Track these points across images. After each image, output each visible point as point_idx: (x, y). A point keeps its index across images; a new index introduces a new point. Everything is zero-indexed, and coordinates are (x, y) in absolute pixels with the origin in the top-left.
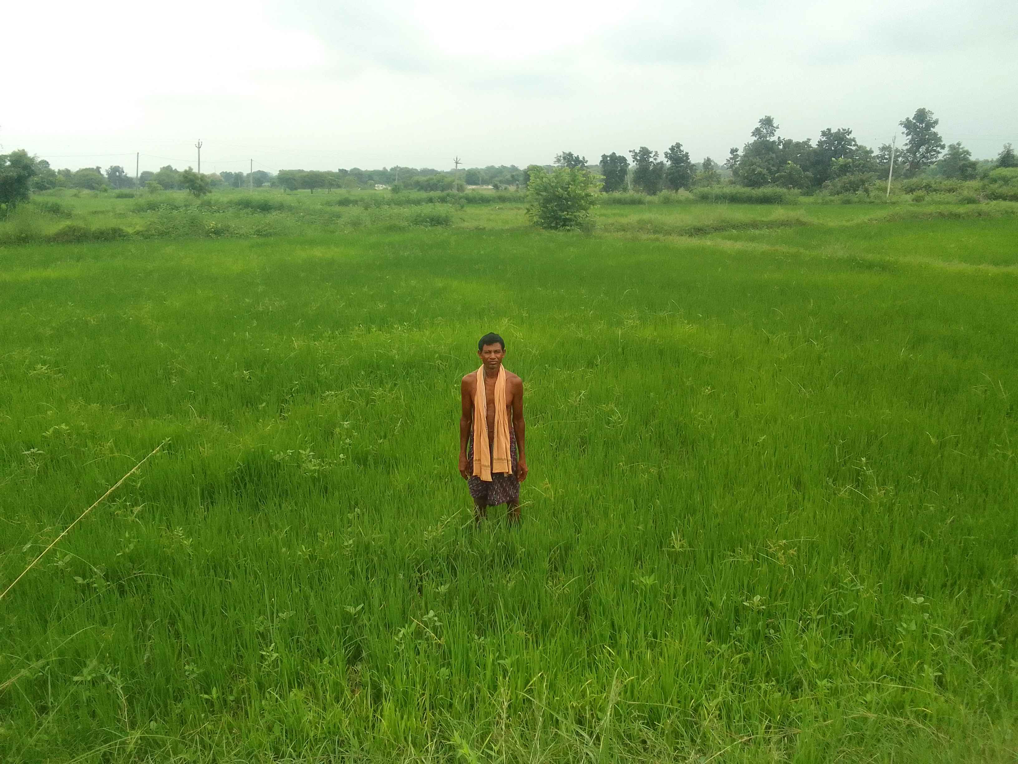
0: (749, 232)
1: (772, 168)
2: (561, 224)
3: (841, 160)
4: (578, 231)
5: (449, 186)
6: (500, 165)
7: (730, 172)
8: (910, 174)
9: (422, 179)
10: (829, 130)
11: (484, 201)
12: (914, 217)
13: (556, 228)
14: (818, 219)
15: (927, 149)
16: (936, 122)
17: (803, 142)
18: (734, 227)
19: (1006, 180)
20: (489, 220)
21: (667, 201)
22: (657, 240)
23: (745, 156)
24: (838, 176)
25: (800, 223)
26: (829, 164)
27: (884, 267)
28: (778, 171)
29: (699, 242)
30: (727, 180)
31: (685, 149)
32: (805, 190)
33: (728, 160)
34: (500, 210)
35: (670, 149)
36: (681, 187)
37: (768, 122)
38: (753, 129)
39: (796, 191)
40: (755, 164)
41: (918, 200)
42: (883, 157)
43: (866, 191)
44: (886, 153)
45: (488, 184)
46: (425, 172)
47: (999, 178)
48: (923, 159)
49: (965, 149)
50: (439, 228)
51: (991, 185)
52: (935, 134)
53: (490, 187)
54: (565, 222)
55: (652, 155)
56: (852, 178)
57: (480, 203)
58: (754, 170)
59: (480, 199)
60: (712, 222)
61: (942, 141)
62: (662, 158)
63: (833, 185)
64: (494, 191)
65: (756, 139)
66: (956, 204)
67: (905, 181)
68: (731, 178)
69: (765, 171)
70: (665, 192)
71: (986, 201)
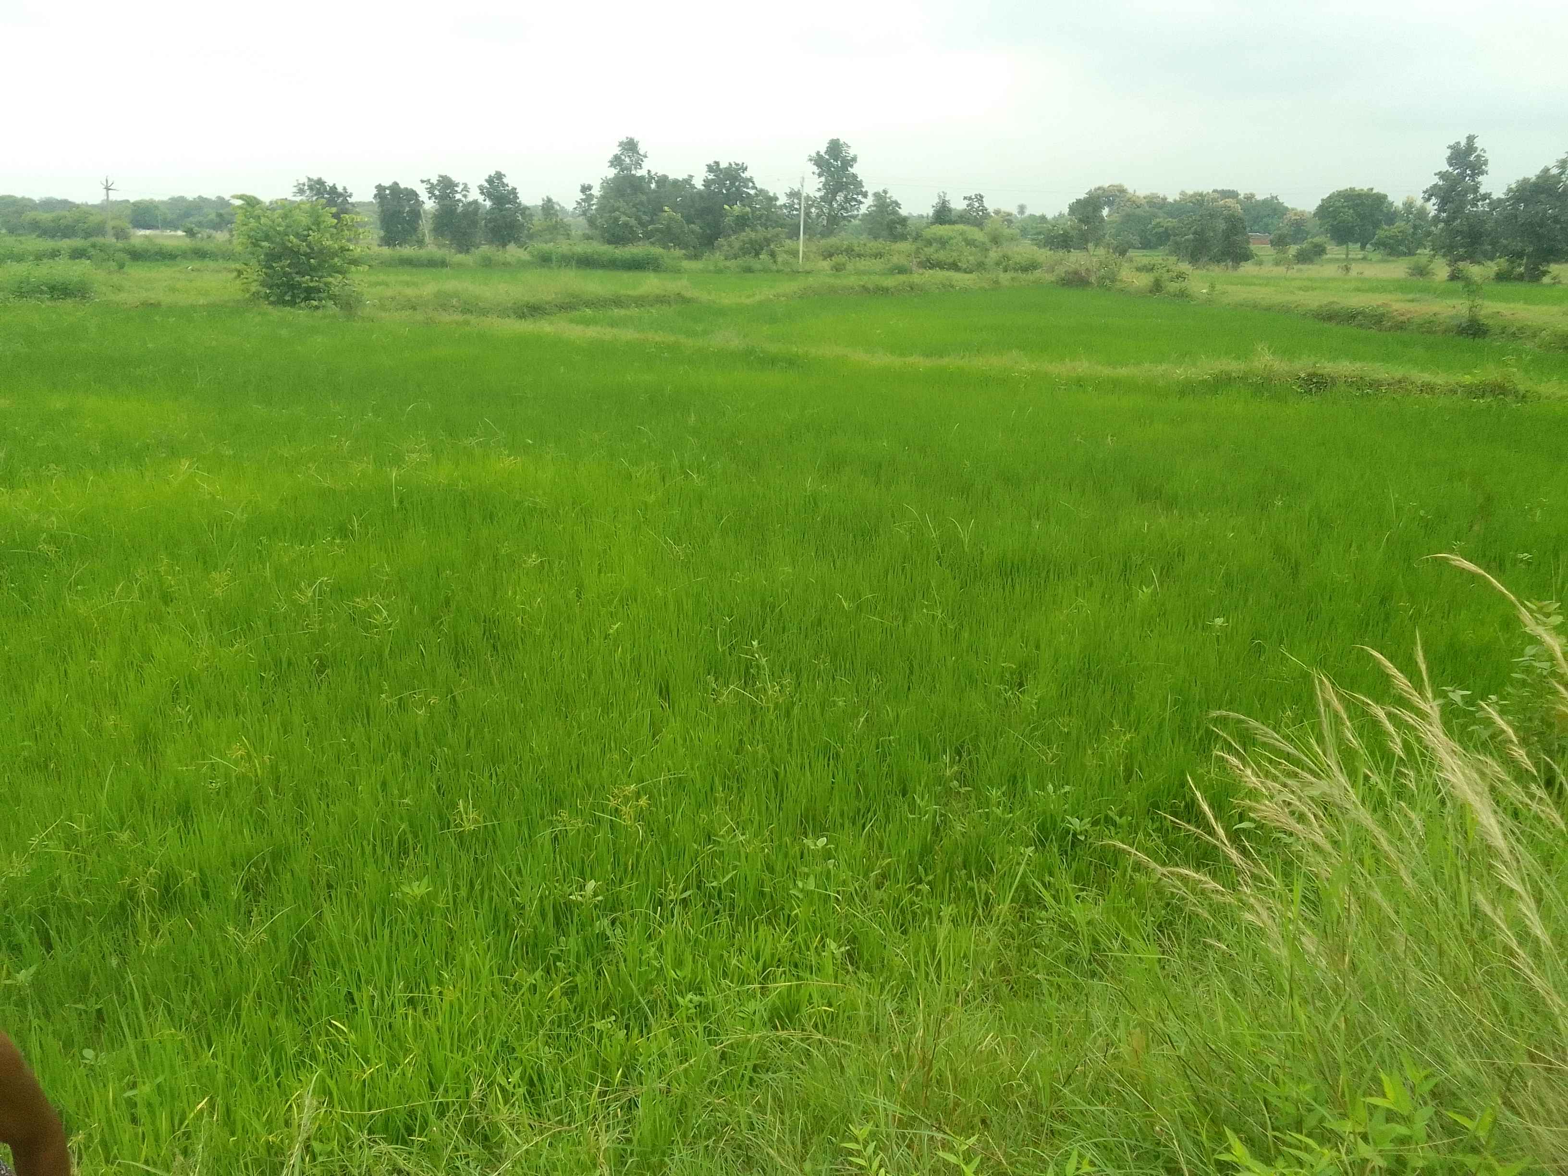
0: (610, 313)
1: (644, 217)
2: (302, 296)
3: (737, 208)
4: (331, 308)
5: (99, 230)
6: (196, 196)
7: (582, 221)
8: (828, 232)
9: (44, 217)
10: (717, 163)
11: (165, 256)
12: (832, 290)
13: (292, 303)
14: (709, 293)
15: (846, 197)
16: (854, 159)
17: (684, 180)
18: (589, 304)
19: (943, 242)
20: (173, 290)
21: (487, 263)
22: (467, 323)
23: (603, 197)
24: (735, 232)
25: (681, 299)
26: (722, 214)
27: (792, 362)
28: (652, 222)
29: (532, 326)
30: (580, 232)
31: (510, 181)
32: (691, 251)
33: (579, 203)
34: (195, 274)
35: (486, 181)
36: (510, 241)
37: (630, 146)
38: (610, 157)
39: (678, 252)
40: (618, 209)
41: (838, 268)
42: (791, 207)
43: (773, 255)
44: (796, 201)
45: (176, 228)
46: (49, 205)
47: (935, 239)
48: (842, 212)
49: (893, 199)
50: (69, 303)
51: (926, 249)
52: (855, 176)
53: (180, 233)
54: (309, 294)
55: (459, 189)
56: (753, 235)
57: (158, 260)
58: (616, 219)
59: (157, 253)
60: (554, 296)
61: (863, 187)
62: (475, 195)
63: (730, 246)
64: (188, 240)
65: (616, 171)
66: (884, 274)
67: (823, 242)
68: (587, 232)
69: (633, 222)
70: (485, 249)
71: (921, 271)
